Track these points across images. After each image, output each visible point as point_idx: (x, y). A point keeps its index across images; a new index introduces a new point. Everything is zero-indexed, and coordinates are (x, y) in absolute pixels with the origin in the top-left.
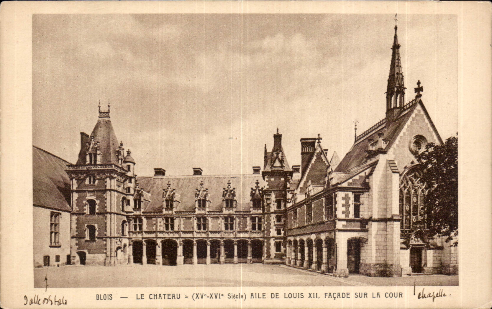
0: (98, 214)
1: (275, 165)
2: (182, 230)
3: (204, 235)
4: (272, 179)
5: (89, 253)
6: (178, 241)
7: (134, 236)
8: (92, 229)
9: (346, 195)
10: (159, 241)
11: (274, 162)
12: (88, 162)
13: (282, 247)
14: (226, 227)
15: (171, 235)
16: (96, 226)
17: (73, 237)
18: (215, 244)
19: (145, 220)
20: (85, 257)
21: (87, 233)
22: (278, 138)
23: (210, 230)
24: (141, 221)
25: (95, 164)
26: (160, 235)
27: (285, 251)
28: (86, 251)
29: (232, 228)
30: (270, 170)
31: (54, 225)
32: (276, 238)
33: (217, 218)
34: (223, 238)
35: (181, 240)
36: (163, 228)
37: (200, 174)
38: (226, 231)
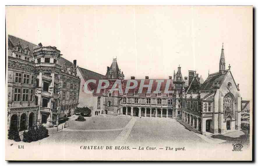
0: (112, 97)
1: (178, 79)
2: (141, 103)
3: (149, 106)
4: (177, 85)
5: (109, 111)
6: (139, 108)
7: (123, 105)
8: (110, 102)
9: (206, 103)
10: (132, 108)
11: (178, 78)
12: (109, 78)
13: (180, 112)
14: (158, 103)
15: (137, 105)
16: (111, 101)
17: (104, 105)
18: (153, 109)
19: (127, 99)
20: (107, 112)
21: (108, 103)
22: (179, 68)
23: (152, 104)
24: (126, 99)
25: (111, 78)
26: (133, 105)
27: (182, 114)
28: (108, 110)
29: (160, 103)
30: (176, 81)
31: (99, 101)
32: (178, 109)
33: (155, 99)
34: (157, 107)
35: (141, 107)
36: (134, 102)
37: (148, 78)
38: (158, 104)
